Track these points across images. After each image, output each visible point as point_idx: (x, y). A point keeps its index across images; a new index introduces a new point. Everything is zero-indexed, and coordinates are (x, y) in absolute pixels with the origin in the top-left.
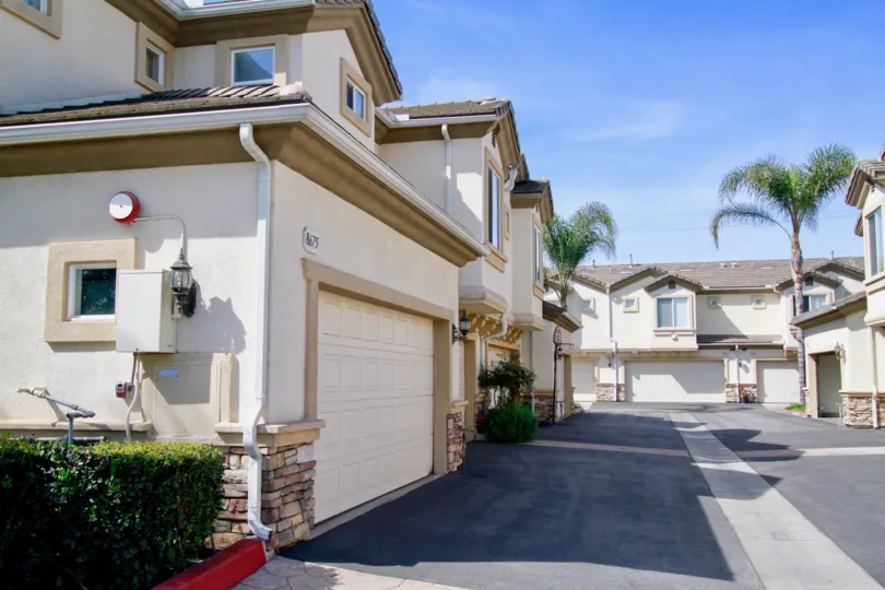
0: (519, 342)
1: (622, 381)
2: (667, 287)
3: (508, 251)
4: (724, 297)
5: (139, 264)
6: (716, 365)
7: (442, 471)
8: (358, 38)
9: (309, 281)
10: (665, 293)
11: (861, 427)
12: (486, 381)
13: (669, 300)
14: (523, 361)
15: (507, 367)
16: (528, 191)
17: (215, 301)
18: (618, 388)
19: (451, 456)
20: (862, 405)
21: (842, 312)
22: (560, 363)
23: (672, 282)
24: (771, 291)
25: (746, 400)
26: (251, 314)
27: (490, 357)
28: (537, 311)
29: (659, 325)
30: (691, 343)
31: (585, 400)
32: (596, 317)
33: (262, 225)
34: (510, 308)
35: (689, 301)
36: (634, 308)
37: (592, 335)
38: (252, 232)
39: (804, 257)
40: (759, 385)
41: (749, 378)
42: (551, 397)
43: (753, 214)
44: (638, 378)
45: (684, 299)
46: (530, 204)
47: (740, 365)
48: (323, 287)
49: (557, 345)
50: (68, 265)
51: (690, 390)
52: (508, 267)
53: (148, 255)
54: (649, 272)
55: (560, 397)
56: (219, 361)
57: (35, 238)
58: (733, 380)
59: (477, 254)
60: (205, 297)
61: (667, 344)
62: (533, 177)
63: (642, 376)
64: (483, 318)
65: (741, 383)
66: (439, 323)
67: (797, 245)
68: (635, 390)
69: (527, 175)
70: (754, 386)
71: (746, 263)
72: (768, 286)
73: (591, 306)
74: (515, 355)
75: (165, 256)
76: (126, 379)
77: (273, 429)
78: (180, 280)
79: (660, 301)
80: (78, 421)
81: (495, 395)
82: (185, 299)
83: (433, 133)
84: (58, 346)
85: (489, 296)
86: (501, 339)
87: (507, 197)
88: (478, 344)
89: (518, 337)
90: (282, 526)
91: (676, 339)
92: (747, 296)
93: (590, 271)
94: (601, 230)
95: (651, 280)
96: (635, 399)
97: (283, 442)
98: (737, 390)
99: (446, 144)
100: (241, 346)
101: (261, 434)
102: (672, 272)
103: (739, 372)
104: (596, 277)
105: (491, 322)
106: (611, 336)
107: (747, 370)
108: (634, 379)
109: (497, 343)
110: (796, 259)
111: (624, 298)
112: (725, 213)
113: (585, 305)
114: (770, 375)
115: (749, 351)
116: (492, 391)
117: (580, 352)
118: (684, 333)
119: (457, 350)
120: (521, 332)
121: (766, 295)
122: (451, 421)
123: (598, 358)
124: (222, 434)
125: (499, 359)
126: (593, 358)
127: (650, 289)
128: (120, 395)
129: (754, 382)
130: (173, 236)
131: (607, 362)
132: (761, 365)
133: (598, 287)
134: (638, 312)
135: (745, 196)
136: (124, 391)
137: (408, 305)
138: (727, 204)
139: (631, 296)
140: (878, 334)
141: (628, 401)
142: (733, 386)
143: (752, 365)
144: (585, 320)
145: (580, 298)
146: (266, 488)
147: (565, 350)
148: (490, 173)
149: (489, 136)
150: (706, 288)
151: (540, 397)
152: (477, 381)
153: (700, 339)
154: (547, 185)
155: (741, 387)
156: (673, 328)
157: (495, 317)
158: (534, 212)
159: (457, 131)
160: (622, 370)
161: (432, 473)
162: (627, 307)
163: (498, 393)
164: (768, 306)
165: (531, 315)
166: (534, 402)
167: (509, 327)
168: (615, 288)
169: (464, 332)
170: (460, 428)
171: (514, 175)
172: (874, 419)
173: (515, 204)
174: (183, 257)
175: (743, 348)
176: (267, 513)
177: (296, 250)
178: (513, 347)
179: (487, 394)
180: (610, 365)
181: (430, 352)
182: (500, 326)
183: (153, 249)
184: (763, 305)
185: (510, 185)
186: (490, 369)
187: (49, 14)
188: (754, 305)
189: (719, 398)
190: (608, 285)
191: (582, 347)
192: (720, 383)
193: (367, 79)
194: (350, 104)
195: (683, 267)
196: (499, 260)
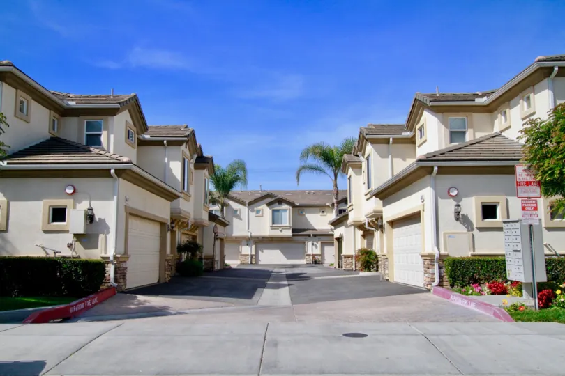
0: (197, 232)
1: (253, 253)
2: (277, 204)
3: (192, 192)
4: (306, 209)
5: (75, 207)
6: (301, 245)
7: (162, 281)
8: (133, 114)
9: (126, 213)
10: (277, 207)
11: (349, 270)
12: (181, 249)
13: (278, 211)
14: (198, 241)
15: (190, 242)
16: (202, 161)
17: (100, 219)
18: (252, 256)
19: (166, 276)
20: (349, 260)
21: (342, 219)
22: (218, 242)
23: (280, 201)
24: (328, 206)
25: (316, 262)
26: (112, 223)
27: (182, 239)
28: (205, 217)
29: (273, 223)
30: (289, 233)
31: (233, 263)
32: (241, 219)
33: (115, 197)
34: (192, 216)
35: (288, 211)
36: (260, 214)
37: (239, 228)
38: (112, 199)
39: (339, 189)
40: (322, 255)
41: (317, 251)
42: (212, 258)
43: (316, 169)
44: (262, 252)
45: (285, 210)
46: (203, 168)
47: (313, 244)
48: (131, 214)
49: (215, 233)
50: (50, 206)
51: (288, 258)
52: (192, 199)
53: (77, 204)
54: (269, 195)
55: (217, 258)
56: (101, 237)
57: (37, 198)
58: (310, 252)
59: (179, 197)
60: (97, 218)
61: (277, 233)
62: (205, 155)
63: (264, 251)
64: (180, 221)
65: (314, 253)
66: (162, 224)
67: (336, 185)
68: (260, 258)
69: (202, 154)
70: (320, 255)
71: (319, 191)
72: (328, 204)
73: (238, 213)
74: (194, 238)
75: (84, 205)
76: (70, 242)
77: (118, 256)
78: (90, 212)
79: (273, 211)
80: (57, 254)
81: (184, 256)
82: (90, 218)
83: (160, 143)
84: (46, 232)
85: (183, 212)
86: (188, 230)
87: (192, 166)
88: (177, 232)
89: (196, 229)
90: (120, 284)
91: (281, 231)
92: (318, 209)
93: (239, 194)
94: (240, 173)
95: (269, 200)
96: (260, 263)
97: (121, 260)
98: (311, 257)
99: (166, 148)
100: (108, 232)
101: (115, 257)
102: (280, 196)
103: (312, 248)
104: (241, 198)
105: (184, 222)
106: (248, 229)
107: (316, 247)
108: (260, 252)
109: (186, 232)
110: (335, 192)
111: (255, 209)
112: (304, 168)
113: (235, 213)
114: (327, 249)
115: (317, 237)
116: (183, 254)
117: (232, 237)
118: (285, 228)
119: (169, 234)
120: (198, 227)
121: (327, 208)
122: (166, 262)
123: (241, 241)
124: (102, 258)
125: (186, 239)
126: (239, 241)
127: (269, 204)
128: (68, 247)
129: (319, 253)
130: (86, 199)
131: (246, 243)
132: (323, 244)
133: (242, 203)
134: (262, 216)
135: (313, 161)
136: (70, 246)
137: (152, 218)
138: (303, 164)
139: (260, 208)
140: (356, 229)
141: (256, 263)
142: (309, 255)
143: (319, 245)
144: (235, 220)
145: (232, 209)
146: (116, 273)
147: (220, 236)
148: (184, 159)
149: (185, 144)
150: (298, 204)
151: (207, 258)
152: (176, 250)
153: (294, 231)
154: (212, 159)
155: (313, 256)
156: (280, 225)
157: (186, 221)
158: (206, 172)
159: (170, 143)
160: (253, 247)
161: (159, 282)
162: (257, 213)
163: (186, 254)
164: (328, 214)
165: (201, 219)
166: (204, 261)
167: (192, 225)
168: (250, 204)
169: (172, 227)
170: (170, 265)
171: (196, 156)
172: (354, 266)
173: (196, 168)
174: (90, 206)
175: (315, 236)
176: (116, 280)
177: (123, 203)
178: (194, 234)
179: (181, 255)
180: (247, 245)
181: (159, 235)
182: (187, 224)
183: (80, 203)
184: (325, 214)
185: (193, 161)
186: (183, 244)
187: (27, 115)
188: (321, 214)
189: (303, 262)
190: (247, 202)
191: (233, 235)
192: (303, 254)
193: (135, 126)
194: (129, 138)
195: (286, 193)
196: (188, 196)
